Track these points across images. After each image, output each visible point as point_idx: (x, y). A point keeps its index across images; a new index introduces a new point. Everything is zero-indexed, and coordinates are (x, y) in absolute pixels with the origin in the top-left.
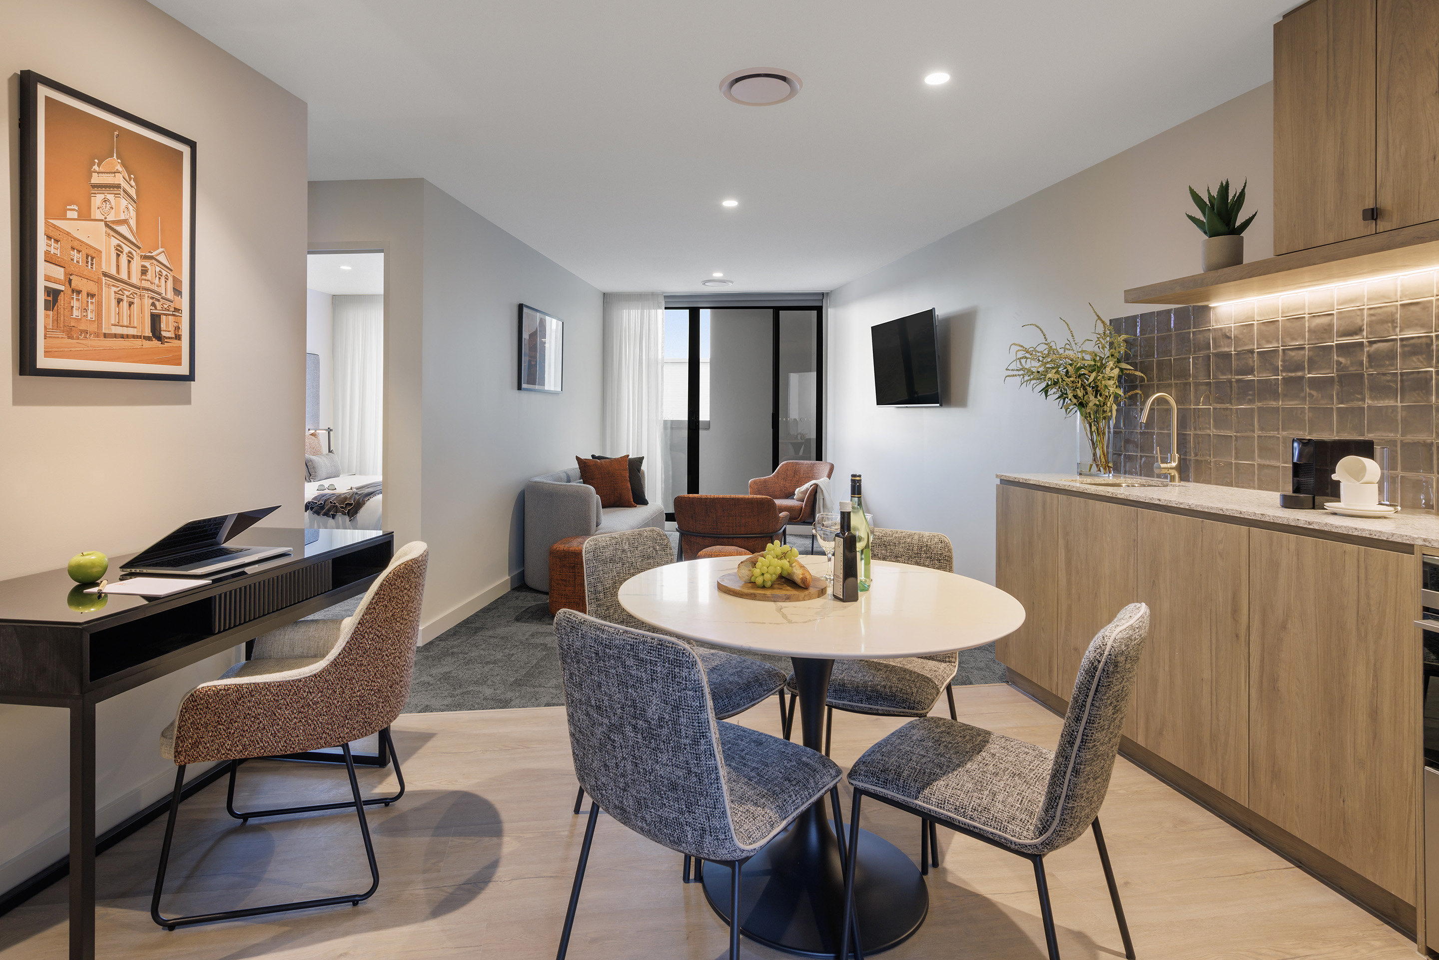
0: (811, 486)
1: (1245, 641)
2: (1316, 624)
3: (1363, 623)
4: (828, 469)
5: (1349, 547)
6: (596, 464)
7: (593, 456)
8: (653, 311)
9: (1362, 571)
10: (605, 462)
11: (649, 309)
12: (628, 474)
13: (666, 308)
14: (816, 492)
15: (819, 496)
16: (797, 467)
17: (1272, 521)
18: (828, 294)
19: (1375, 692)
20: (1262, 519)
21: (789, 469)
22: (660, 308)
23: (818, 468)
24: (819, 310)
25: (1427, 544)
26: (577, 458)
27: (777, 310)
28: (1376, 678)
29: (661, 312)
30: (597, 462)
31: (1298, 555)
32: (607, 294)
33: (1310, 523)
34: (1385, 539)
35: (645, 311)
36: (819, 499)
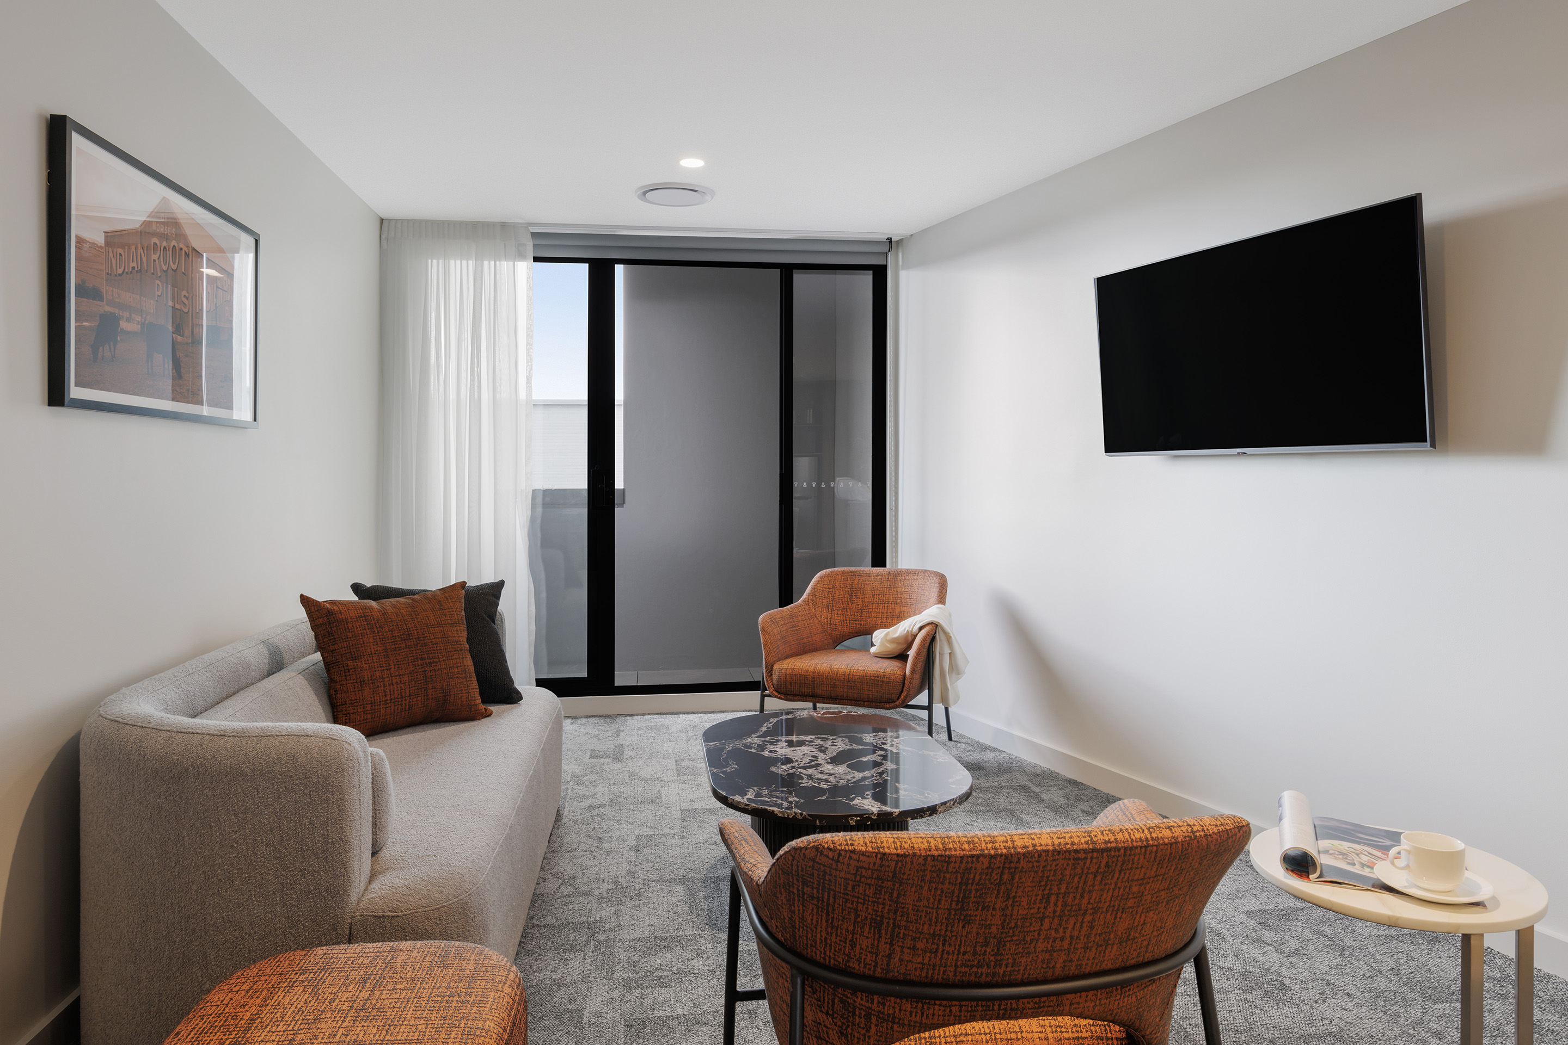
0: (921, 628)
4: (937, 585)
6: (365, 615)
7: (357, 588)
8: (505, 265)
10: (394, 606)
11: (497, 258)
12: (465, 634)
13: (536, 259)
14: (933, 639)
15: (941, 648)
16: (856, 582)
18: (899, 242)
21: (837, 585)
22: (521, 256)
23: (906, 582)
24: (880, 274)
26: (305, 601)
27: (787, 271)
29: (524, 268)
30: (371, 608)
32: (389, 220)
35: (486, 263)
36: (941, 655)
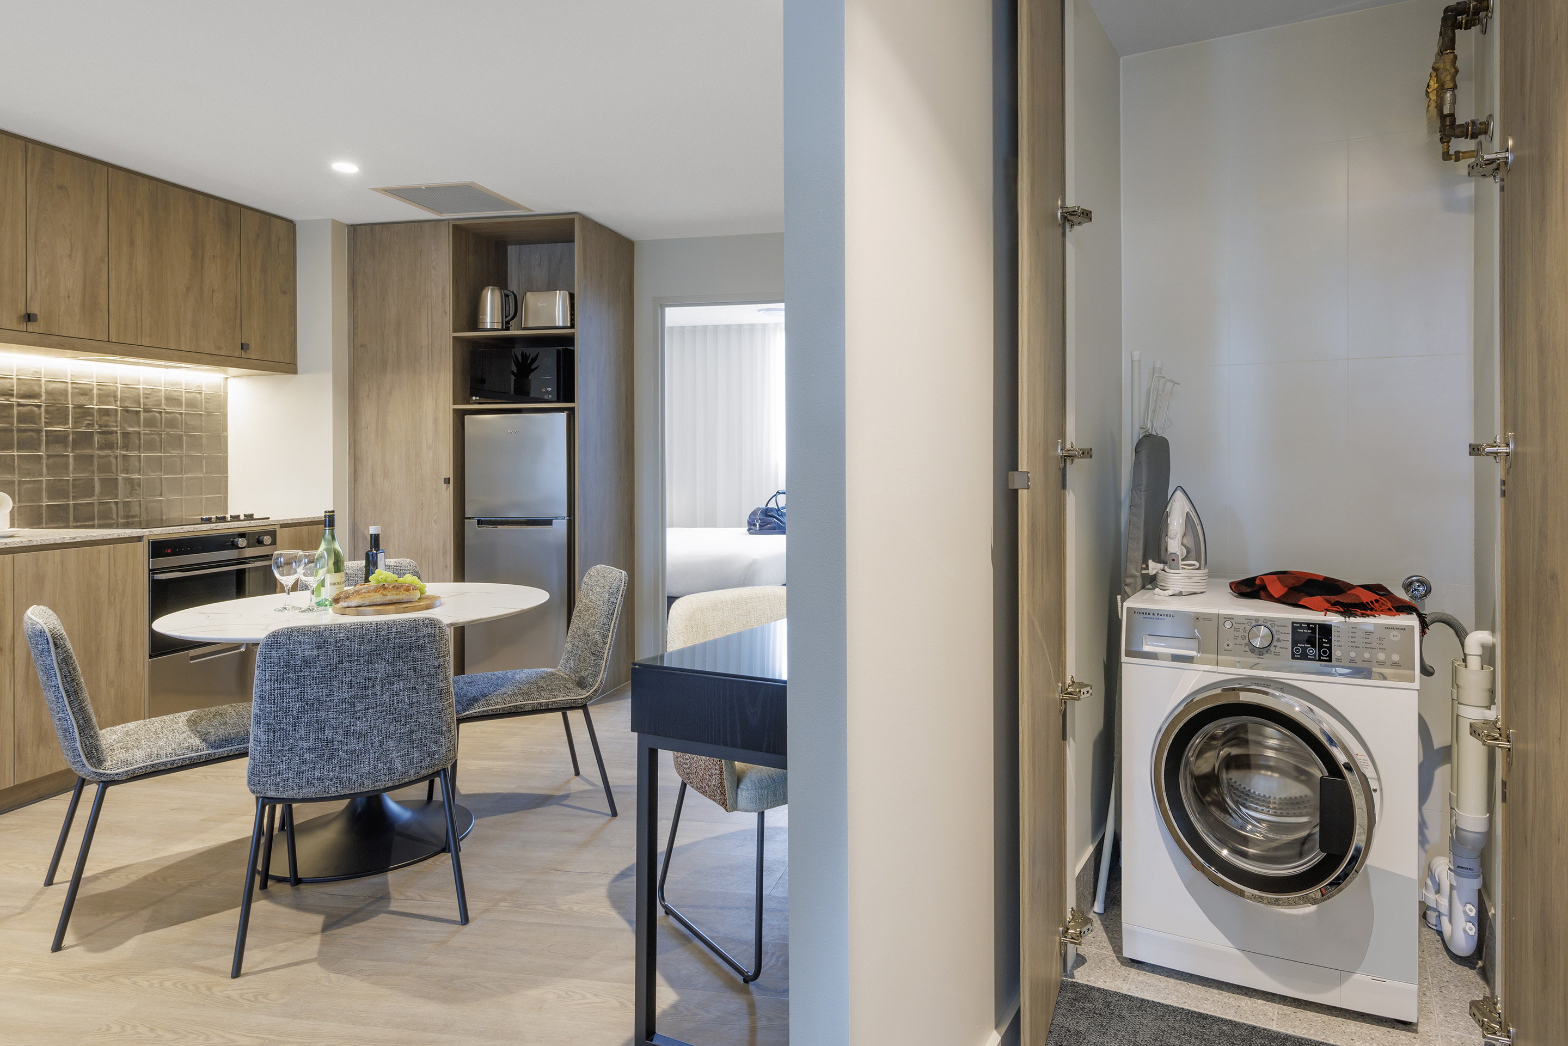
1: (10, 649)
2: (78, 608)
3: (112, 594)
5: (103, 548)
9: (112, 561)
17: (40, 544)
19: (121, 633)
20: (30, 545)
25: (151, 533)
28: (121, 624)
31: (62, 564)
33: (74, 539)
34: (127, 536)
